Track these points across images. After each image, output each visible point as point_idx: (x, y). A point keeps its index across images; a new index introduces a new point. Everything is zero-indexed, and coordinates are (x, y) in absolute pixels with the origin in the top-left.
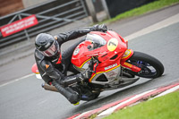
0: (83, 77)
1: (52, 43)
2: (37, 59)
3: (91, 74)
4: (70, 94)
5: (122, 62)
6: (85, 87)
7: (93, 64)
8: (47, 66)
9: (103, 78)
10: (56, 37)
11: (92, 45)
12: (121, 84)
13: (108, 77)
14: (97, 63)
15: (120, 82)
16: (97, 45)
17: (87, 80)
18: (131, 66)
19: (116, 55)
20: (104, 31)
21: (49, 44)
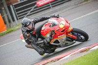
0: (47, 41)
1: (30, 23)
2: (23, 31)
3: (51, 40)
4: (40, 50)
5: (67, 33)
6: (47, 47)
7: (52, 34)
8: (28, 35)
9: (57, 42)
10: (32, 20)
11: (51, 25)
12: (66, 45)
13: (59, 41)
14: (54, 34)
15: (66, 44)
16: (54, 25)
17: (49, 43)
18: (71, 35)
19: (64, 30)
20: (58, 18)
21: (29, 23)
